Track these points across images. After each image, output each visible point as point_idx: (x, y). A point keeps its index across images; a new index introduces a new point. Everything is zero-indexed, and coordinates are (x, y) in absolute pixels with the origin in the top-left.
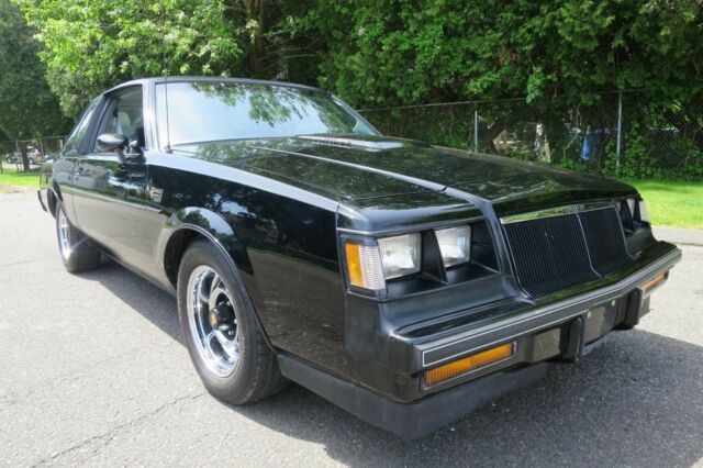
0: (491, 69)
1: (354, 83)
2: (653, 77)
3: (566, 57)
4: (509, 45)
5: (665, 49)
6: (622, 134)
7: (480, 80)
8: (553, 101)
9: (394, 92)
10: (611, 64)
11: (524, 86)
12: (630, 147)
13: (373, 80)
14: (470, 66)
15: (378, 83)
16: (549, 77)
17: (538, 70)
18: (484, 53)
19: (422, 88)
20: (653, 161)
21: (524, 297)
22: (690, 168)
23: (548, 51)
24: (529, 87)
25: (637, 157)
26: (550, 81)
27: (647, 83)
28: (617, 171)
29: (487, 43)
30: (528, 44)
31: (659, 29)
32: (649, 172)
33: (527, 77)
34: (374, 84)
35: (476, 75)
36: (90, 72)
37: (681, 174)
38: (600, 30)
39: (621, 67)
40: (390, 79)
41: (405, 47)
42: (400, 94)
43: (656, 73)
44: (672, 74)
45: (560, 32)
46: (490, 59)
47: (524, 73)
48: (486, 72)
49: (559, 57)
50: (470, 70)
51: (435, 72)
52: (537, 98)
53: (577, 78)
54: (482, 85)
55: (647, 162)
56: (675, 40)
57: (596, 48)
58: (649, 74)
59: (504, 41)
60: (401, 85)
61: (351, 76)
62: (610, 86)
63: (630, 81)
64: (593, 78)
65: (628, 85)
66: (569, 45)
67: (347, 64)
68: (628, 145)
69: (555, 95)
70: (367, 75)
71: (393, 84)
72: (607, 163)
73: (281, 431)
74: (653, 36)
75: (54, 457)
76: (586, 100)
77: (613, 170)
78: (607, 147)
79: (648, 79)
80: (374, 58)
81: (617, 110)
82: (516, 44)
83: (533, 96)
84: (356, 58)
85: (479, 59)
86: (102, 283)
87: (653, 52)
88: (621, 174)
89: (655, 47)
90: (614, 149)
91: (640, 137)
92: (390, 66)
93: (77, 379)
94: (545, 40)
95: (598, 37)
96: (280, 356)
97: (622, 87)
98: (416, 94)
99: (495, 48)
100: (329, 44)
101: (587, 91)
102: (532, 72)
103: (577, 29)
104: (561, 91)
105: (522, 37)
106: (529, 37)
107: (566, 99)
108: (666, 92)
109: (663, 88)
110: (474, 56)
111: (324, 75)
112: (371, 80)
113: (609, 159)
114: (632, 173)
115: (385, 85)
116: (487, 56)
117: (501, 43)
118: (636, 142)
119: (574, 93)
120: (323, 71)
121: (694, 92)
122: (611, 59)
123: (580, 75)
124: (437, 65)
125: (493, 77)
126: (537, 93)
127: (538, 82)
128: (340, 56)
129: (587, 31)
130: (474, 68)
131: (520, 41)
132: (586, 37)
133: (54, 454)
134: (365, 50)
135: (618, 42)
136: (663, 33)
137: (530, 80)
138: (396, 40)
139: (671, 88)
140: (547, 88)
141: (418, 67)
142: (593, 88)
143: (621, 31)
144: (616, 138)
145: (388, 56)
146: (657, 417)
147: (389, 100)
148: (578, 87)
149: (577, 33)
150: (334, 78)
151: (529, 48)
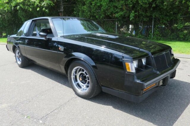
0: (121, 11)
1: (84, 14)
2: (162, 14)
3: (140, 9)
4: (126, 5)
5: (165, 7)
6: (153, 28)
7: (119, 14)
8: (137, 20)
9: (95, 16)
10: (151, 11)
11: (129, 16)
12: (155, 32)
13: (90, 13)
14: (115, 10)
15: (91, 14)
16: (136, 13)
17: (133, 12)
18: (119, 7)
19: (103, 15)
20: (161, 35)
21: (158, 72)
22: (170, 37)
23: (136, 7)
24: (131, 16)
25: (157, 34)
26: (136, 15)
27: (160, 16)
28: (152, 38)
29: (120, 4)
30: (131, 5)
31: (164, 2)
32: (160, 38)
33: (130, 13)
34: (90, 14)
35: (117, 12)
36: (6, 9)
37: (167, 39)
38: (149, 2)
39: (154, 11)
40: (94, 13)
41: (99, 4)
42: (97, 17)
43: (162, 13)
44: (166, 14)
45: (139, 2)
46: (121, 8)
47: (129, 12)
48: (120, 12)
49: (139, 9)
50: (116, 11)
51: (106, 11)
52: (133, 19)
53: (143, 14)
54: (119, 15)
55: (159, 36)
56: (168, 5)
57: (148, 6)
58: (161, 14)
59: (125, 4)
60: (97, 15)
61: (83, 12)
62: (151, 16)
63: (156, 15)
64: (147, 14)
65: (155, 16)
66: (141, 5)
67: (82, 8)
68: (155, 31)
69: (137, 18)
70: (88, 11)
71: (95, 14)
72: (150, 36)
73: (100, 104)
74: (162, 4)
75: (50, 113)
76: (145, 19)
77: (151, 38)
78: (150, 32)
79: (160, 15)
80: (90, 7)
81: (152, 22)
82: (128, 5)
83: (132, 18)
84: (85, 7)
85: (118, 8)
86: (32, 70)
87: (162, 8)
88: (153, 39)
89: (163, 7)
90: (151, 32)
91: (158, 29)
92: (94, 10)
93: (42, 95)
94: (135, 4)
95: (149, 4)
96: (102, 87)
97: (154, 17)
98: (101, 17)
99: (122, 5)
100: (76, 3)
101: (145, 17)
102: (131, 12)
103: (144, 2)
104: (139, 17)
105: (129, 3)
106: (131, 3)
107: (140, 19)
108: (164, 18)
109: (164, 17)
110: (117, 7)
111: (75, 11)
112: (89, 13)
113: (150, 35)
114: (156, 39)
115: (93, 14)
116: (120, 7)
117: (124, 4)
118: (157, 31)
119: (142, 18)
120: (75, 10)
121: (171, 18)
122: (152, 9)
123: (144, 13)
124: (107, 10)
125: (122, 13)
126: (133, 18)
127: (133, 15)
128: (80, 6)
129: (146, 2)
130: (117, 10)
131: (129, 4)
132: (146, 4)
133: (49, 113)
134: (87, 5)
135: (154, 5)
136: (165, 4)
137: (131, 14)
138: (96, 2)
139: (166, 17)
140: (135, 16)
141: (102, 10)
142: (147, 17)
143: (154, 2)
144: (152, 29)
145: (94, 7)
146: (179, 96)
147: (94, 18)
148: (143, 16)
149: (144, 3)
150: (78, 12)
151: (131, 6)
